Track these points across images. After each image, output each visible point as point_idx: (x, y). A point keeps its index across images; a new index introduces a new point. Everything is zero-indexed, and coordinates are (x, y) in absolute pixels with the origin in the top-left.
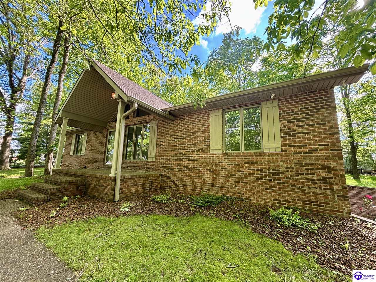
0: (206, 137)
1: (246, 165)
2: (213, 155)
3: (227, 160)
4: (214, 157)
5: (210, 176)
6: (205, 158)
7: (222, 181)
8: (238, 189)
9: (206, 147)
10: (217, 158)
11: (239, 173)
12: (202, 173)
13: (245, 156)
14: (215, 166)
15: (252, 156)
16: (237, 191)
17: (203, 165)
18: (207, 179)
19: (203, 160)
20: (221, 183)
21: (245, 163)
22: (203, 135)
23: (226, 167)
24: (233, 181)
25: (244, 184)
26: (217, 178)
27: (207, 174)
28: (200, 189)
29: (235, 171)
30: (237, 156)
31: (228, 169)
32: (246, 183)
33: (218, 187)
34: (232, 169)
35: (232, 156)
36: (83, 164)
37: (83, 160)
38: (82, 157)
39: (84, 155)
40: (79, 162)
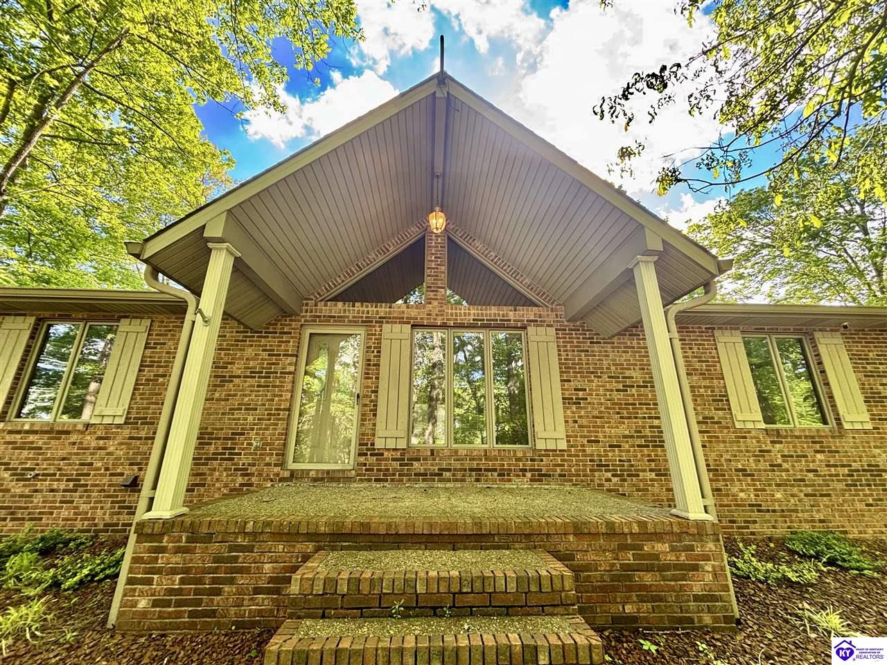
0: (716, 390)
1: (819, 456)
2: (743, 435)
3: (778, 446)
4: (745, 437)
5: (749, 485)
6: (724, 442)
7: (778, 496)
8: (818, 511)
9: (720, 412)
10: (754, 441)
11: (811, 475)
12: (724, 480)
13: (813, 437)
14: (755, 461)
15: (826, 437)
16: (817, 516)
17: (723, 459)
18: (742, 495)
19: (722, 445)
20: (778, 500)
21: (817, 452)
22: (707, 383)
23: (779, 461)
24: (802, 495)
25: (825, 499)
26: (764, 490)
27: (739, 480)
29: (801, 471)
30: (797, 437)
31: (785, 466)
32: (829, 495)
33: (774, 511)
34: (793, 466)
35: (786, 437)
36: (107, 469)
37: (111, 449)
38: (99, 434)
39: (121, 421)
40: (64, 459)
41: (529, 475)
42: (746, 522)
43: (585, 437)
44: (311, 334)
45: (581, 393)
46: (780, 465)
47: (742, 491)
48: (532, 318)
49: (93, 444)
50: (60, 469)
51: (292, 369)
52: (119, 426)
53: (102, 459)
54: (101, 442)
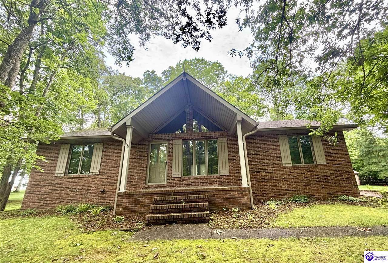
0: (278, 154)
1: (308, 173)
2: (285, 168)
3: (296, 171)
4: (286, 169)
5: (285, 183)
6: (279, 170)
7: (294, 186)
8: (306, 190)
9: (279, 162)
10: (289, 170)
11: (305, 179)
12: (278, 182)
13: (307, 167)
14: (288, 176)
15: (312, 167)
16: (306, 191)
17: (278, 176)
18: (283, 186)
19: (278, 171)
20: (295, 187)
21: (308, 172)
22: (275, 152)
23: (296, 175)
24: (302, 185)
25: (309, 186)
26: (290, 184)
27: (283, 182)
28: (279, 194)
29: (302, 178)
30: (302, 168)
31: (297, 177)
32: (311, 185)
33: (293, 190)
34: (300, 177)
35: (299, 168)
36: (95, 188)
37: (96, 182)
38: (92, 177)
39: (98, 174)
40: (83, 185)
41: (218, 183)
42: (284, 194)
43: (235, 171)
44: (152, 144)
45: (234, 158)
46: (296, 177)
47: (283, 185)
48: (220, 135)
49: (91, 181)
50: (83, 188)
51: (147, 155)
52: (97, 175)
53: (94, 185)
54: (93, 180)
